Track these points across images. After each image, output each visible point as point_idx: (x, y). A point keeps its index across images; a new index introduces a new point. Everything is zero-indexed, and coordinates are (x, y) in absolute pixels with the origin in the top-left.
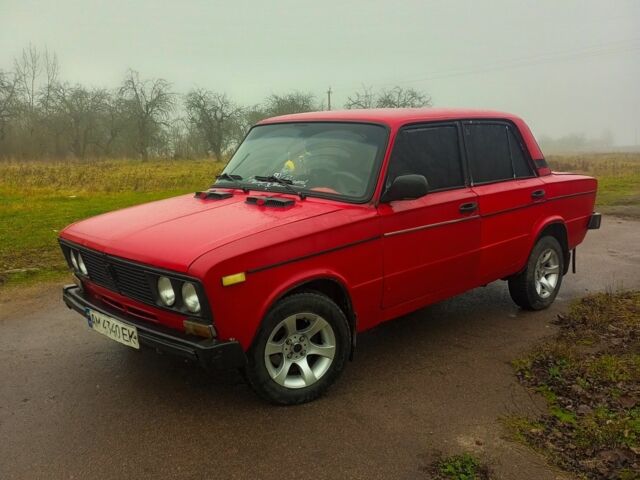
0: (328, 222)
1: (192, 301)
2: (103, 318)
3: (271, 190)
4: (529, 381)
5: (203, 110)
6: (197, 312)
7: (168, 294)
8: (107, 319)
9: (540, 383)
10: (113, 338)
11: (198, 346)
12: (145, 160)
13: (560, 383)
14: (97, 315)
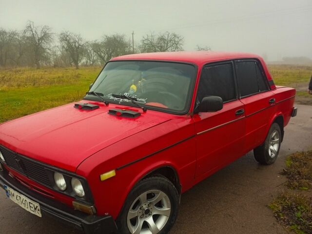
0: (165, 129)
1: (79, 189)
2: (16, 193)
3: (123, 103)
4: (284, 221)
5: (69, 42)
6: (83, 197)
7: (61, 182)
8: (19, 195)
9: (291, 223)
10: (24, 207)
11: (84, 221)
12: (38, 68)
13: (304, 224)
14: (12, 191)
